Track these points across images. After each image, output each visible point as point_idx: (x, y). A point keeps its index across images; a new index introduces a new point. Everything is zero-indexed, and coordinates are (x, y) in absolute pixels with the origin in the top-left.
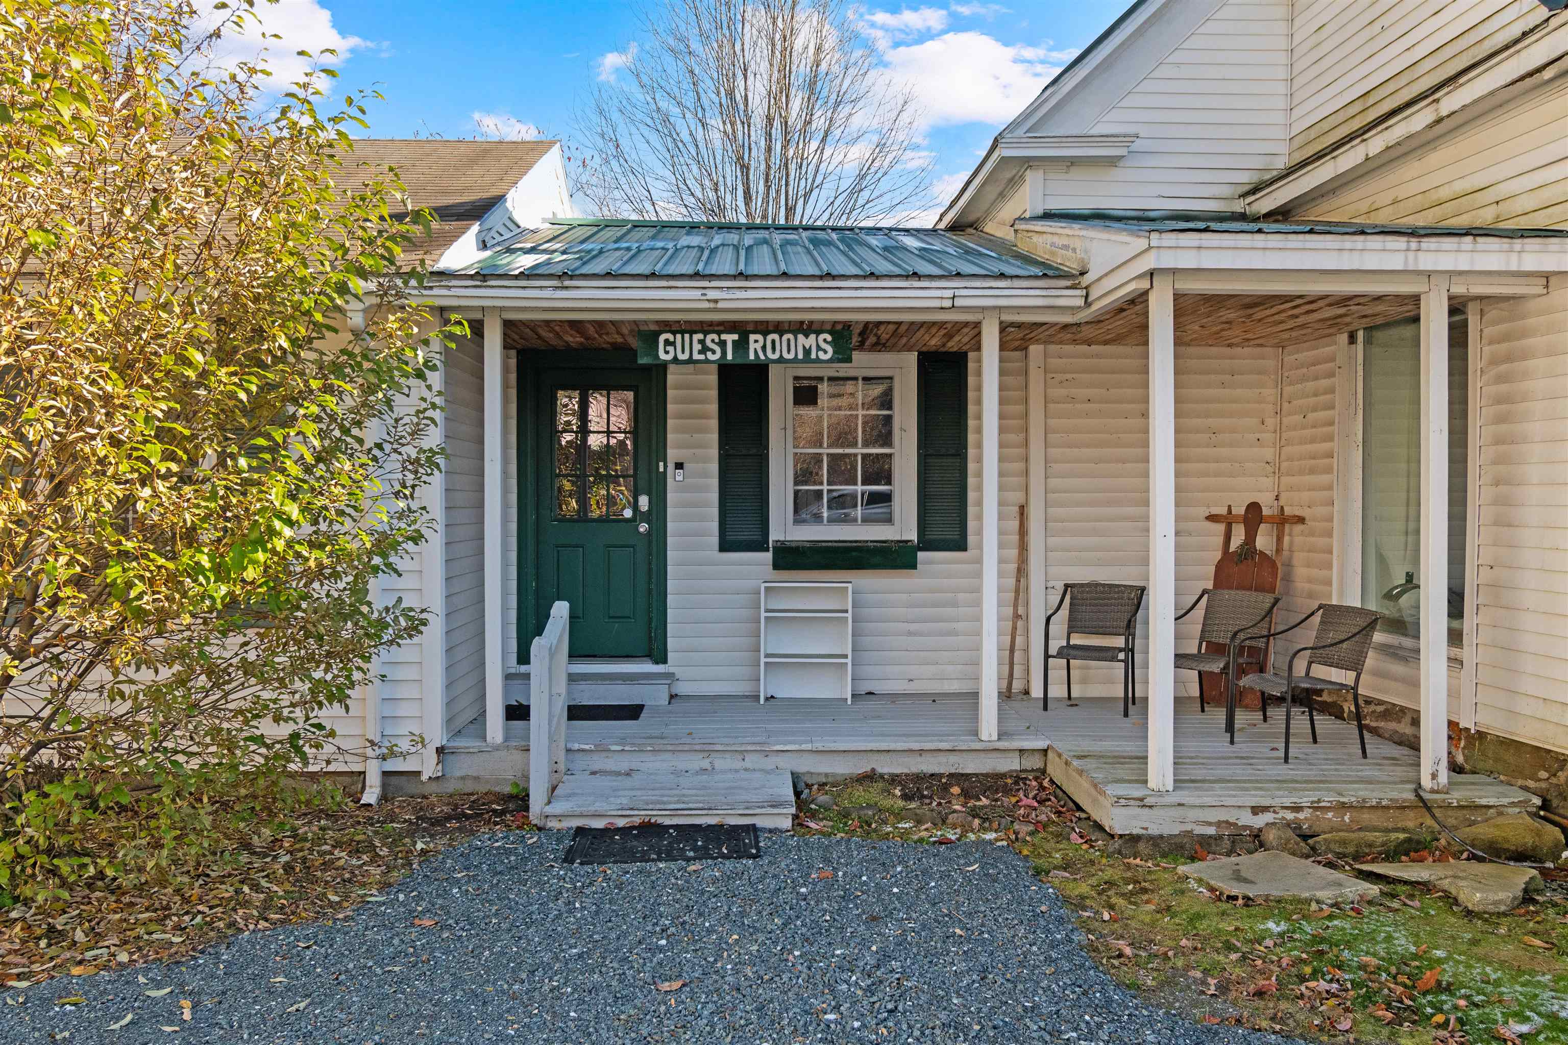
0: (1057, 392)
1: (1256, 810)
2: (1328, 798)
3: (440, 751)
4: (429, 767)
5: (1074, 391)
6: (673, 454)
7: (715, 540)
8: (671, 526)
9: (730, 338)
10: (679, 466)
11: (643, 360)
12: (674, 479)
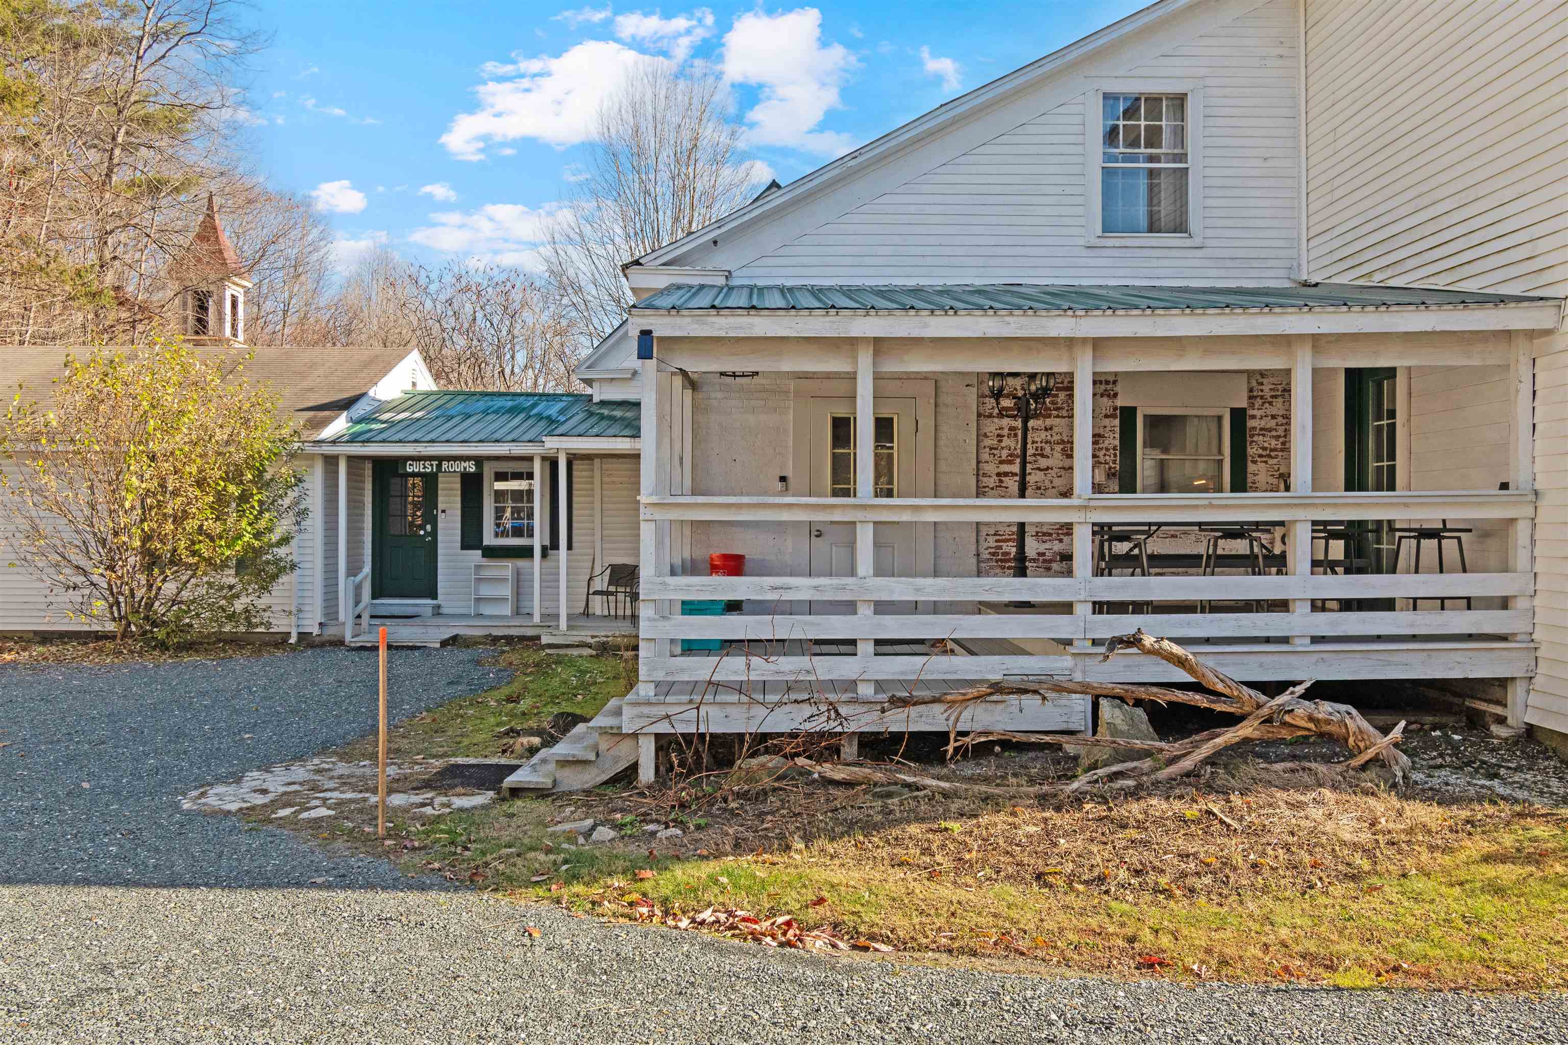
0: (606, 479)
1: (593, 637)
2: (617, 633)
3: (320, 624)
4: (316, 631)
5: (614, 479)
6: (441, 506)
7: (459, 545)
8: (439, 538)
9: (435, 463)
10: (443, 511)
11: (401, 472)
12: (441, 517)
